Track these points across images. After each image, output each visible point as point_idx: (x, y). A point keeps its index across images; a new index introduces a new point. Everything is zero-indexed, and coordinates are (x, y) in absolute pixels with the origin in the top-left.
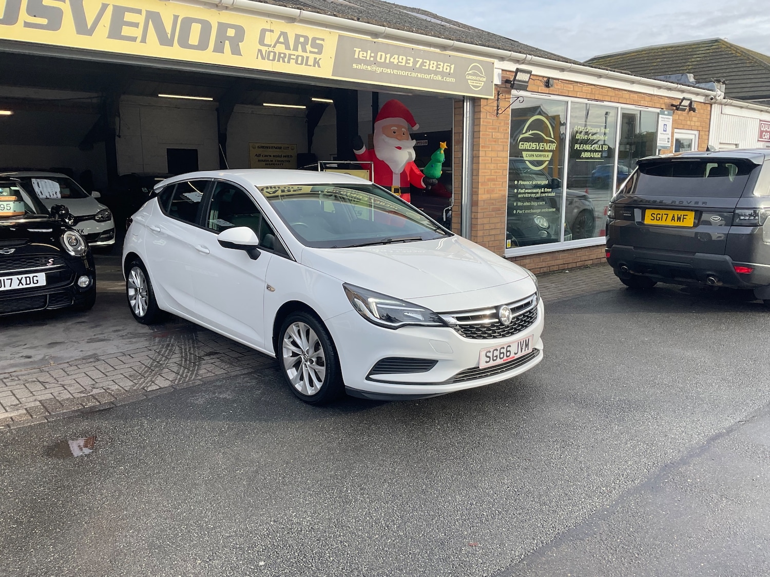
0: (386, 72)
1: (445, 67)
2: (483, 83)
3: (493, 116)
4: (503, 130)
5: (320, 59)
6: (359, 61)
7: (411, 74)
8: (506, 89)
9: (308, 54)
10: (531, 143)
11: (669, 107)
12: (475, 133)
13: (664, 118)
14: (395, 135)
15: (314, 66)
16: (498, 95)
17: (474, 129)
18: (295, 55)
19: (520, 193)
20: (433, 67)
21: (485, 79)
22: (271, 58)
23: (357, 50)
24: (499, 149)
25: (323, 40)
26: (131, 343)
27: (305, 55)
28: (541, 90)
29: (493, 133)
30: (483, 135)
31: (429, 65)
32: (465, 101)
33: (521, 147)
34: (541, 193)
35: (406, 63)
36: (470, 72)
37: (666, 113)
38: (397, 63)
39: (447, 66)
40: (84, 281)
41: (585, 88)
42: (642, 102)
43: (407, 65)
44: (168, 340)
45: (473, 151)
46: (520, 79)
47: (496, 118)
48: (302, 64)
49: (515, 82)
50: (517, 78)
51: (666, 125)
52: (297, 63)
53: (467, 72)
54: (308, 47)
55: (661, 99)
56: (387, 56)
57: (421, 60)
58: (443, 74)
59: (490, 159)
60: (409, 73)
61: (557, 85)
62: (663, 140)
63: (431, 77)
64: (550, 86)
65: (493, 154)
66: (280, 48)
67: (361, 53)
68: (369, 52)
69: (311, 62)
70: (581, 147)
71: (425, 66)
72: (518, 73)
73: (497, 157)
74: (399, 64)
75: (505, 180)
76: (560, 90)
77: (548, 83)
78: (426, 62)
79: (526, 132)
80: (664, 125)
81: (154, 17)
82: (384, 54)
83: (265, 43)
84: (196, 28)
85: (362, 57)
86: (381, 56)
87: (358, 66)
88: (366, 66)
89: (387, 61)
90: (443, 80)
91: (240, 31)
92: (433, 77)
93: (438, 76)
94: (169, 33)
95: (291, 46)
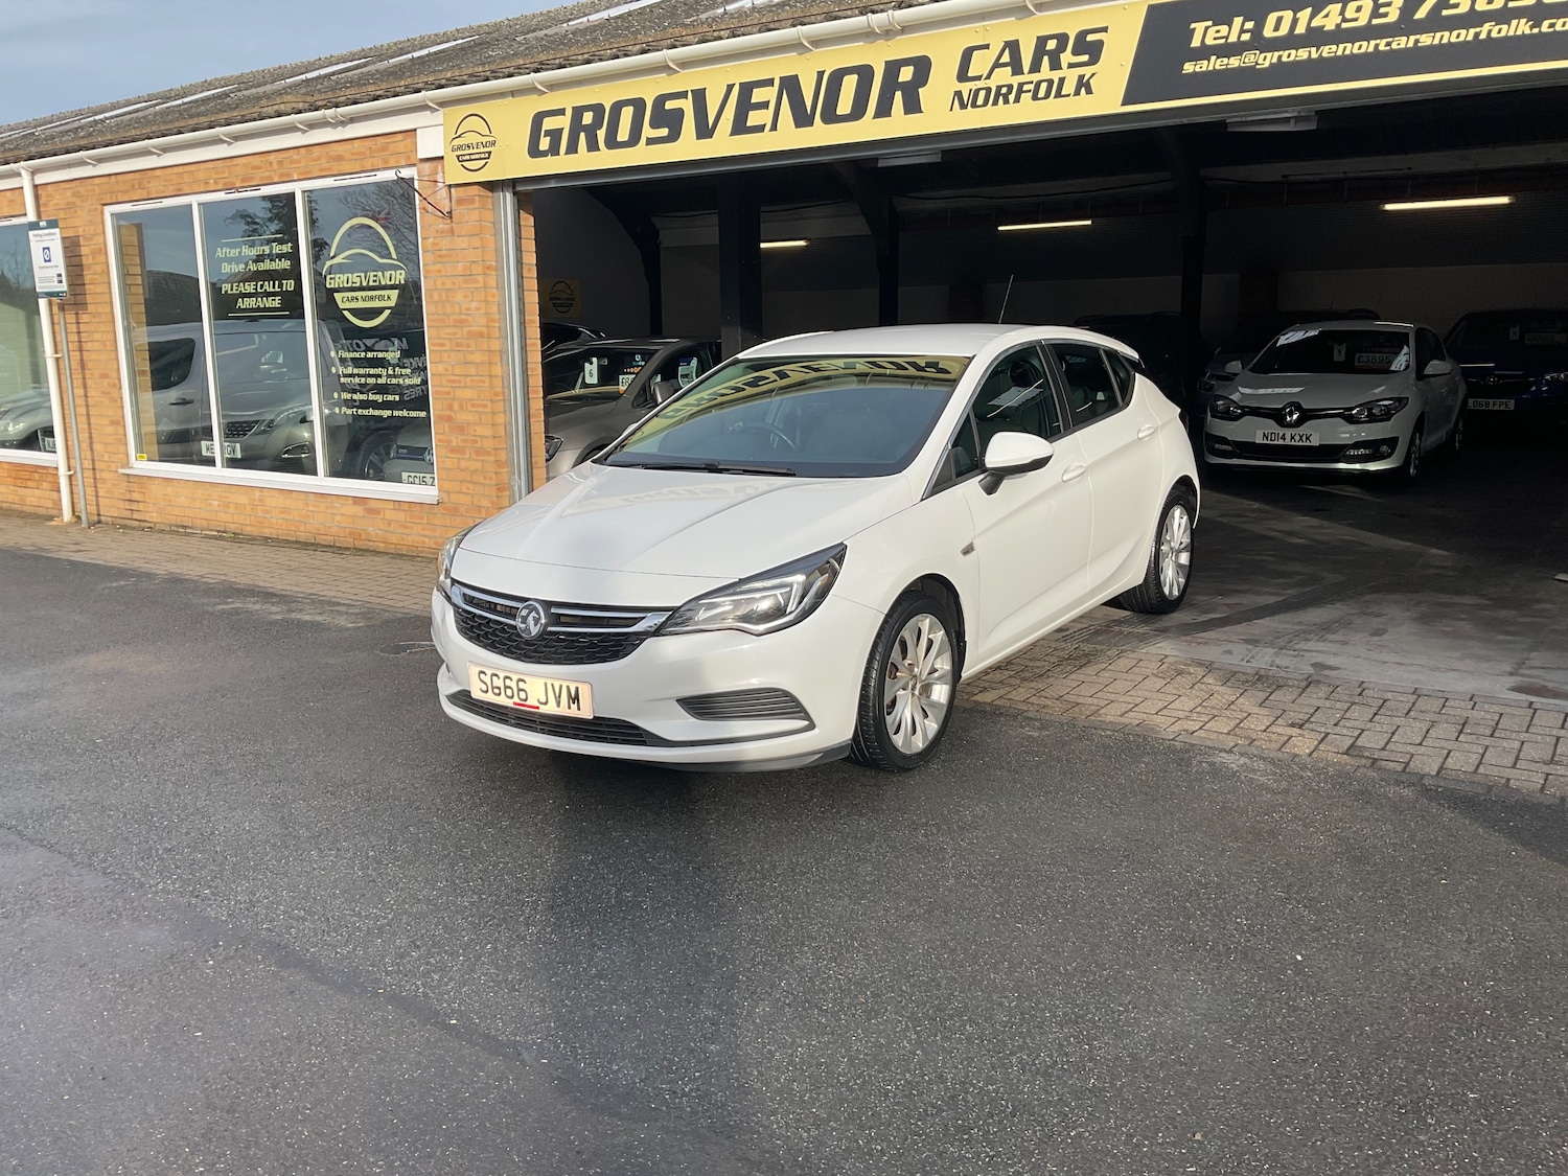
0: (1292, 58)
5: (1094, 74)
6: (1205, 52)
7: (1389, 44)
9: (1064, 72)
18: (1032, 82)
22: (980, 101)
23: (1199, 27)
25: (1105, 30)
27: (1055, 75)
38: (1339, 25)
48: (1046, 97)
52: (1035, 97)
54: (1067, 57)
56: (1298, 15)
60: (1384, 41)
63: (1477, 35)
66: (1004, 76)
67: (1211, 32)
69: (1069, 88)
74: (1344, 25)
81: (791, 85)
82: (1288, 15)
83: (970, 75)
84: (850, 83)
85: (1215, 39)
86: (1279, 20)
87: (1198, 66)
88: (1225, 60)
89: (1301, 29)
90: (1536, 31)
91: (922, 66)
92: (1490, 31)
93: (1514, 22)
94: (809, 104)
95: (1026, 65)
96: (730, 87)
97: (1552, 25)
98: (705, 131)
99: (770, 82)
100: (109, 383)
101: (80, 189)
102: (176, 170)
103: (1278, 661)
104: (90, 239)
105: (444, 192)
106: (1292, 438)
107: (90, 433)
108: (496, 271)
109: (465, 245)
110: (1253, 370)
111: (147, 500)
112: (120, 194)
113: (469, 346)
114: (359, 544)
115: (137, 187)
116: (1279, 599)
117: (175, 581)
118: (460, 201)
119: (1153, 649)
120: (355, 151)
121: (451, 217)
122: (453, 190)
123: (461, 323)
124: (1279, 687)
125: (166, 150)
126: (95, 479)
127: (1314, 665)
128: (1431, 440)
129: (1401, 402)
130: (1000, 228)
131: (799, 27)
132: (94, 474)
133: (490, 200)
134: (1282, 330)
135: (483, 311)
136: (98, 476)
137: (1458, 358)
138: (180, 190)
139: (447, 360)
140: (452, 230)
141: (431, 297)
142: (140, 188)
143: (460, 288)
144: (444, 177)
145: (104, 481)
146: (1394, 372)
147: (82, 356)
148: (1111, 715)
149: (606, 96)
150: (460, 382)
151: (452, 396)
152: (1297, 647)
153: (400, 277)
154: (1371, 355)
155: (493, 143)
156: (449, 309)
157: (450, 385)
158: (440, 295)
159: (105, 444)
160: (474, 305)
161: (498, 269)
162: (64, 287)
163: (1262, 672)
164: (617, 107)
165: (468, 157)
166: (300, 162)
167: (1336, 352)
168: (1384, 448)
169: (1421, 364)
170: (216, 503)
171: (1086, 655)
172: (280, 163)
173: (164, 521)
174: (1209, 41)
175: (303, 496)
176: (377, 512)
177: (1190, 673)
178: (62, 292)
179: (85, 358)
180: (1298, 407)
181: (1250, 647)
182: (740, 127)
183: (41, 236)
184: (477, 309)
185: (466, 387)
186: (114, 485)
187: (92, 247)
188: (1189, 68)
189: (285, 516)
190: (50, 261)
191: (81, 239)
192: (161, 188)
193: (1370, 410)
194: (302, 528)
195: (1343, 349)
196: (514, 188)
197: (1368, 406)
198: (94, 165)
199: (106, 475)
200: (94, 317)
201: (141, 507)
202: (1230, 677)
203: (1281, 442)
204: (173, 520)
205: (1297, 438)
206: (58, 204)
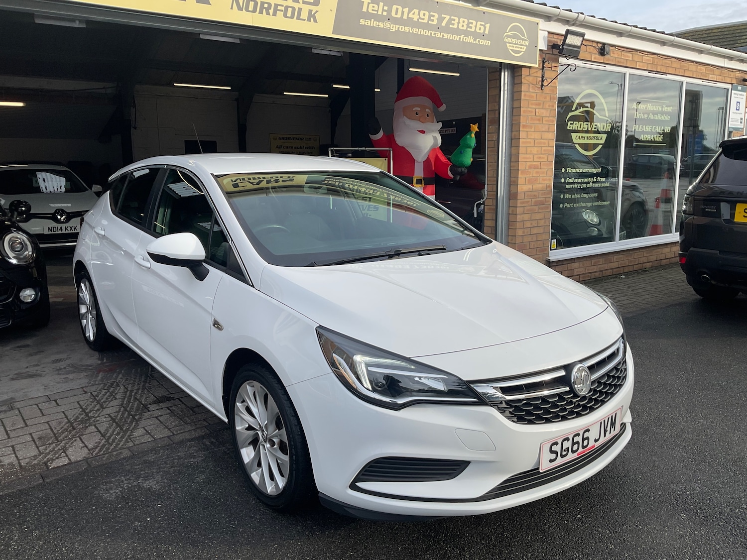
0: (403, 30)
1: (479, 27)
2: (525, 48)
3: (536, 88)
4: (549, 106)
5: (317, 12)
6: (367, 16)
7: (435, 34)
8: (553, 56)
9: (301, 5)
10: (582, 123)
11: (740, 82)
12: (514, 110)
13: (737, 94)
14: (417, 116)
15: (309, 20)
16: (544, 63)
17: (513, 105)
18: (283, 6)
19: (569, 183)
20: (463, 26)
21: (527, 43)
22: (251, 9)
23: (365, 1)
24: (544, 130)
26: (66, 380)
27: (296, 5)
28: (595, 58)
29: (537, 110)
30: (524, 112)
31: (459, 23)
32: (503, 71)
33: (570, 127)
34: (593, 182)
35: (429, 19)
36: (509, 34)
37: (740, 88)
38: (418, 20)
39: (481, 25)
40: (28, 295)
41: (646, 58)
42: (710, 76)
43: (430, 22)
44: (114, 376)
45: (512, 131)
46: (570, 43)
47: (541, 91)
48: (292, 17)
49: (565, 47)
50: (567, 42)
51: (739, 103)
52: (285, 16)
53: (506, 34)
55: (731, 73)
56: (404, 10)
57: (448, 17)
58: (475, 35)
59: (532, 141)
60: (433, 32)
61: (614, 53)
62: (736, 120)
63: (460, 38)
64: (605, 53)
65: (536, 136)
67: (371, 5)
68: (381, 4)
69: (304, 15)
70: (640, 128)
71: (453, 24)
72: (569, 36)
73: (542, 139)
74: (420, 20)
75: (551, 167)
76: (617, 60)
77: (603, 50)
78: (454, 20)
79: (576, 109)
80: (737, 102)
82: (400, 8)
85: (372, 10)
86: (397, 9)
87: (366, 22)
88: (377, 23)
89: (405, 17)
90: (475, 42)
92: (463, 38)
93: (469, 37)
97: (479, 42)
106: (66, 229)
174: (370, 11)
188: (362, 22)
203: (60, 232)
205: (69, 229)
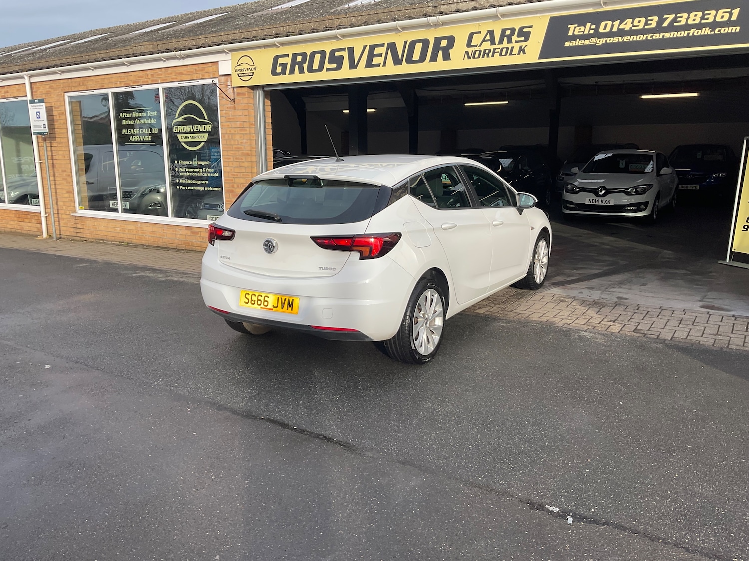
0: (611, 42)
1: (720, 15)
5: (526, 46)
6: (574, 38)
7: (652, 37)
9: (513, 45)
18: (499, 49)
20: (694, 20)
22: (477, 56)
23: (572, 27)
25: (531, 27)
27: (510, 46)
31: (688, 19)
35: (645, 25)
38: (631, 28)
39: (724, 13)
43: (646, 27)
48: (506, 55)
52: (501, 55)
54: (514, 38)
56: (614, 23)
57: (673, 16)
60: (650, 35)
66: (487, 46)
67: (577, 29)
69: (516, 51)
71: (680, 22)
74: (633, 28)
78: (681, 17)
81: (392, 47)
82: (609, 23)
83: (472, 44)
84: (419, 47)
85: (579, 32)
86: (606, 25)
87: (571, 44)
88: (583, 41)
89: (615, 29)
90: (712, 33)
91: (451, 40)
92: (693, 33)
93: (704, 29)
94: (400, 55)
95: (497, 41)
96: (365, 47)
97: (719, 31)
98: (353, 66)
99: (383, 45)
100: (66, 174)
101: (53, 85)
102: (101, 77)
103: (602, 296)
104: (58, 108)
105: (231, 90)
106: (602, 202)
107: (57, 197)
108: (254, 125)
109: (241, 114)
110: (584, 171)
111: (85, 228)
112: (73, 88)
113: (242, 159)
114: (188, 248)
115: (81, 84)
116: (601, 271)
117: (108, 264)
118: (238, 94)
119: (549, 292)
120: (188, 71)
121: (234, 102)
122: (235, 89)
123: (238, 149)
124: (604, 306)
125: (96, 68)
126: (59, 218)
127: (618, 298)
128: (663, 203)
129: (650, 186)
130: (466, 105)
131: (397, 22)
132: (59, 216)
133: (252, 94)
134: (596, 153)
135: (249, 144)
136: (60, 217)
137: (674, 167)
138: (103, 86)
139: (231, 165)
140: (235, 107)
141: (224, 136)
142: (83, 85)
143: (238, 133)
144: (231, 84)
145: (63, 219)
146: (646, 172)
147: (53, 161)
148: (534, 317)
149: (308, 49)
150: (237, 175)
151: (233, 181)
152: (610, 290)
153: (209, 128)
154: (636, 165)
155: (255, 69)
156: (232, 142)
157: (233, 176)
158: (229, 136)
159: (64, 202)
160: (244, 141)
161: (255, 124)
162: (47, 130)
163: (596, 301)
164: (313, 54)
165: (243, 75)
166: (162, 75)
167: (620, 164)
168: (642, 207)
169: (658, 169)
170: (119, 229)
171: (521, 294)
172: (152, 75)
173: (92, 237)
174: (576, 33)
175: (161, 226)
176: (197, 233)
177: (565, 301)
178: (46, 132)
179: (54, 162)
180: (604, 188)
181: (590, 290)
182: (369, 64)
183: (35, 106)
184: (246, 143)
185: (240, 177)
186: (68, 221)
187: (59, 112)
188: (567, 44)
189: (153, 235)
190: (40, 118)
191: (53, 108)
192: (94, 85)
193: (636, 190)
194: (161, 241)
195: (624, 162)
196: (263, 88)
197: (635, 188)
198: (61, 74)
199: (64, 216)
200: (59, 144)
201: (82, 231)
202: (583, 302)
203: (597, 204)
204: (97, 237)
205: (604, 202)
206: (42, 92)
